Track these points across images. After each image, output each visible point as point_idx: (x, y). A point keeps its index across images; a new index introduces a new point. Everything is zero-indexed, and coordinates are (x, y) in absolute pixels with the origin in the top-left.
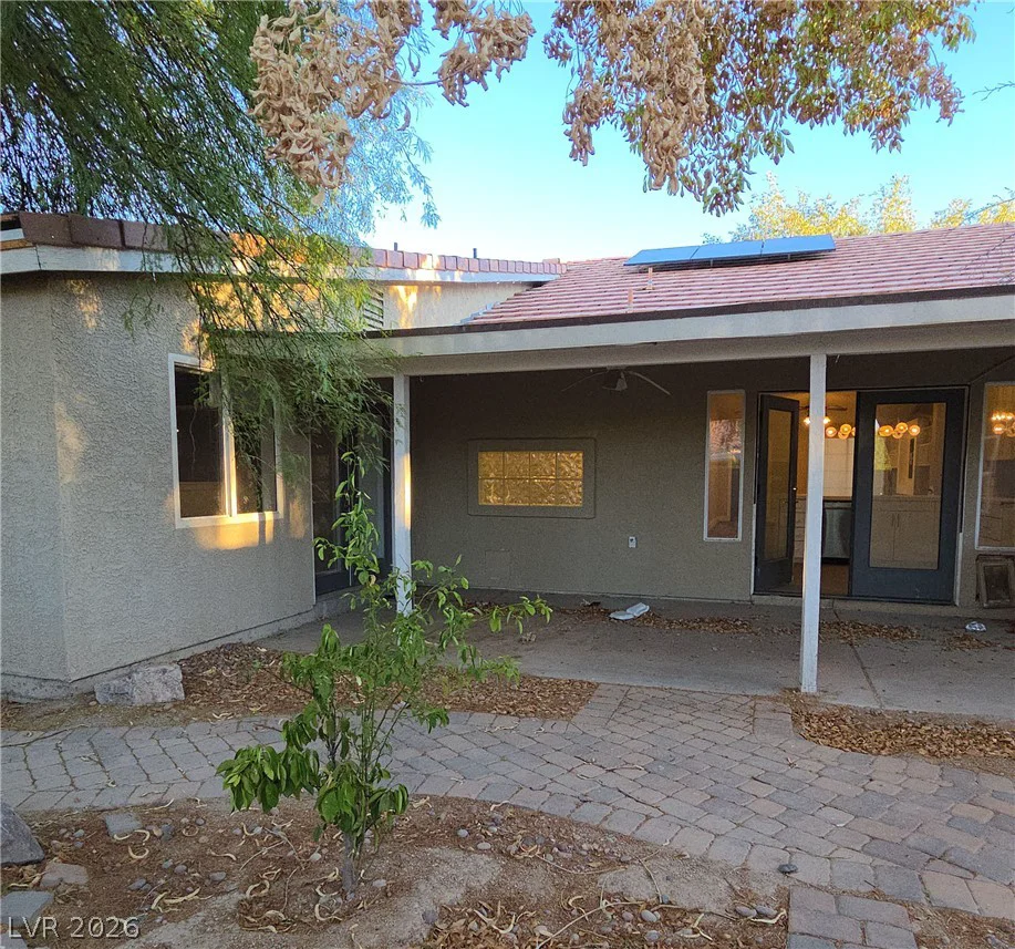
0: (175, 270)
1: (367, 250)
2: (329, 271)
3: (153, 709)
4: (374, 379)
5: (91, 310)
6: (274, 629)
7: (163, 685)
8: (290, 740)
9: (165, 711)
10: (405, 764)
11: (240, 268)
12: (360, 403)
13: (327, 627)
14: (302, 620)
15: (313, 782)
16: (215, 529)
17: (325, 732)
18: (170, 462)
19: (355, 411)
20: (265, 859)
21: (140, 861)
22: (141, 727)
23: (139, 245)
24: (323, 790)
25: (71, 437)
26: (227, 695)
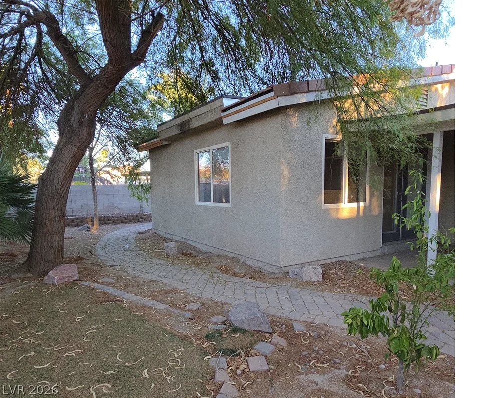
0: (329, 97)
1: (421, 69)
2: (400, 83)
3: (310, 283)
4: (423, 135)
5: (295, 120)
6: (361, 256)
7: (314, 274)
8: (373, 308)
9: (315, 285)
10: (431, 334)
11: (356, 90)
12: (414, 148)
13: (395, 258)
14: (374, 254)
15: (385, 331)
16: (338, 210)
17: (393, 308)
18: (321, 181)
19: (411, 153)
20: (358, 360)
21: (305, 344)
22: (305, 290)
23: (314, 89)
24: (391, 337)
25: (286, 171)
26: (340, 283)
